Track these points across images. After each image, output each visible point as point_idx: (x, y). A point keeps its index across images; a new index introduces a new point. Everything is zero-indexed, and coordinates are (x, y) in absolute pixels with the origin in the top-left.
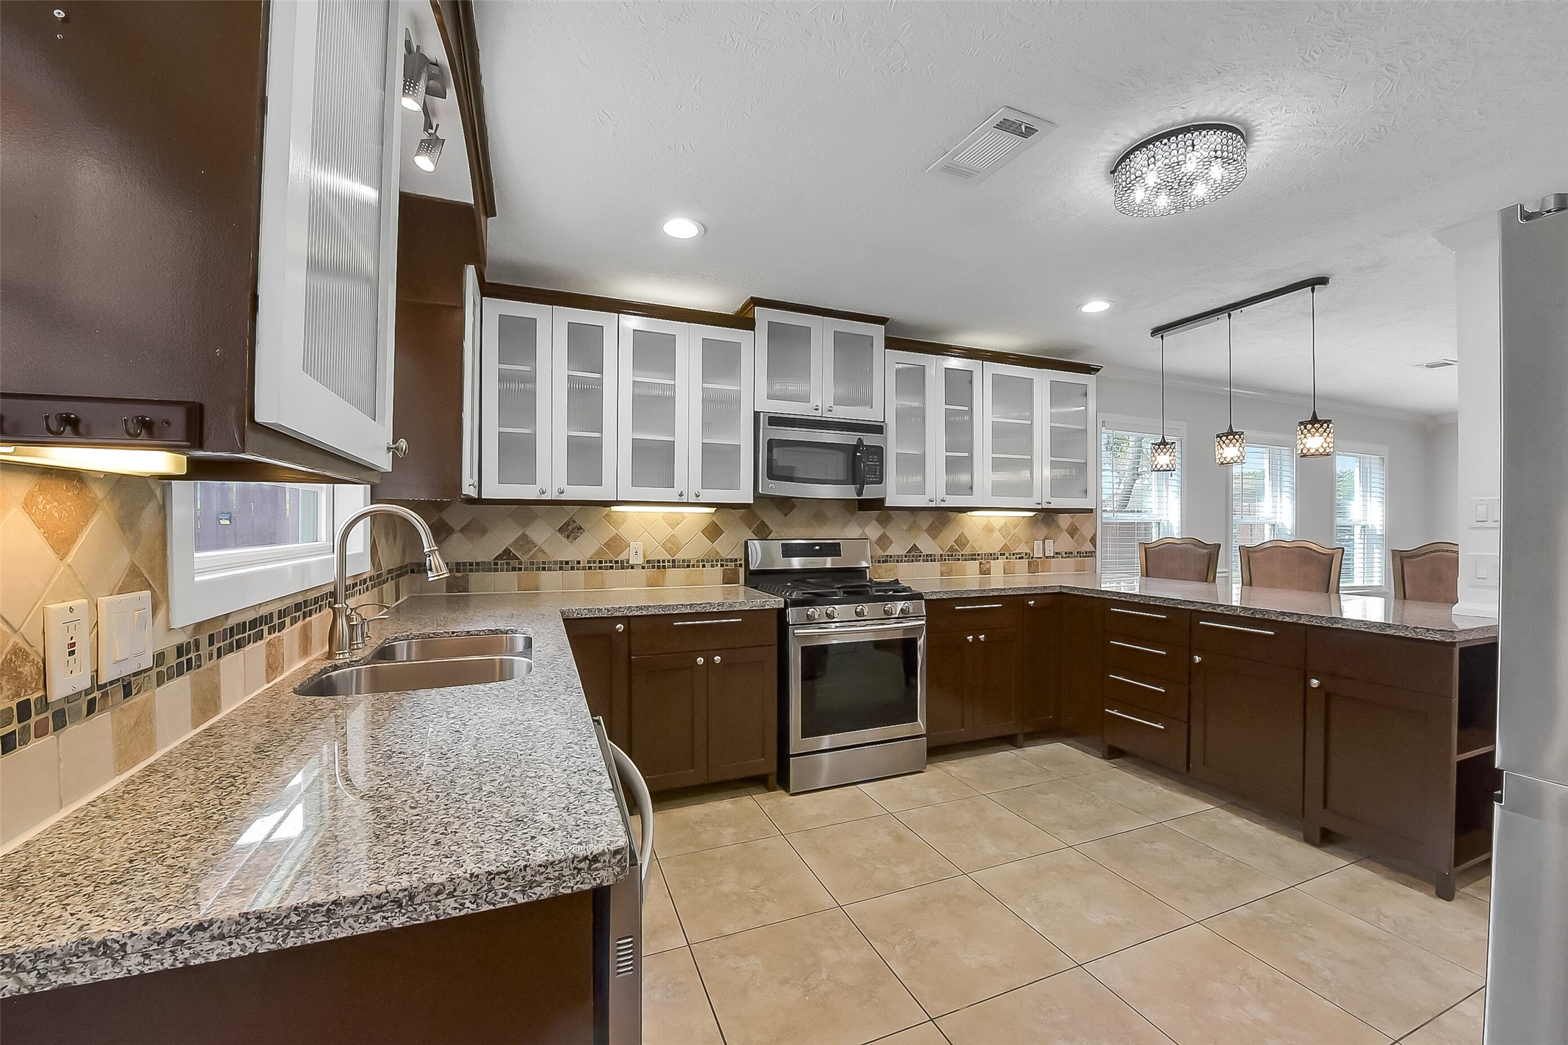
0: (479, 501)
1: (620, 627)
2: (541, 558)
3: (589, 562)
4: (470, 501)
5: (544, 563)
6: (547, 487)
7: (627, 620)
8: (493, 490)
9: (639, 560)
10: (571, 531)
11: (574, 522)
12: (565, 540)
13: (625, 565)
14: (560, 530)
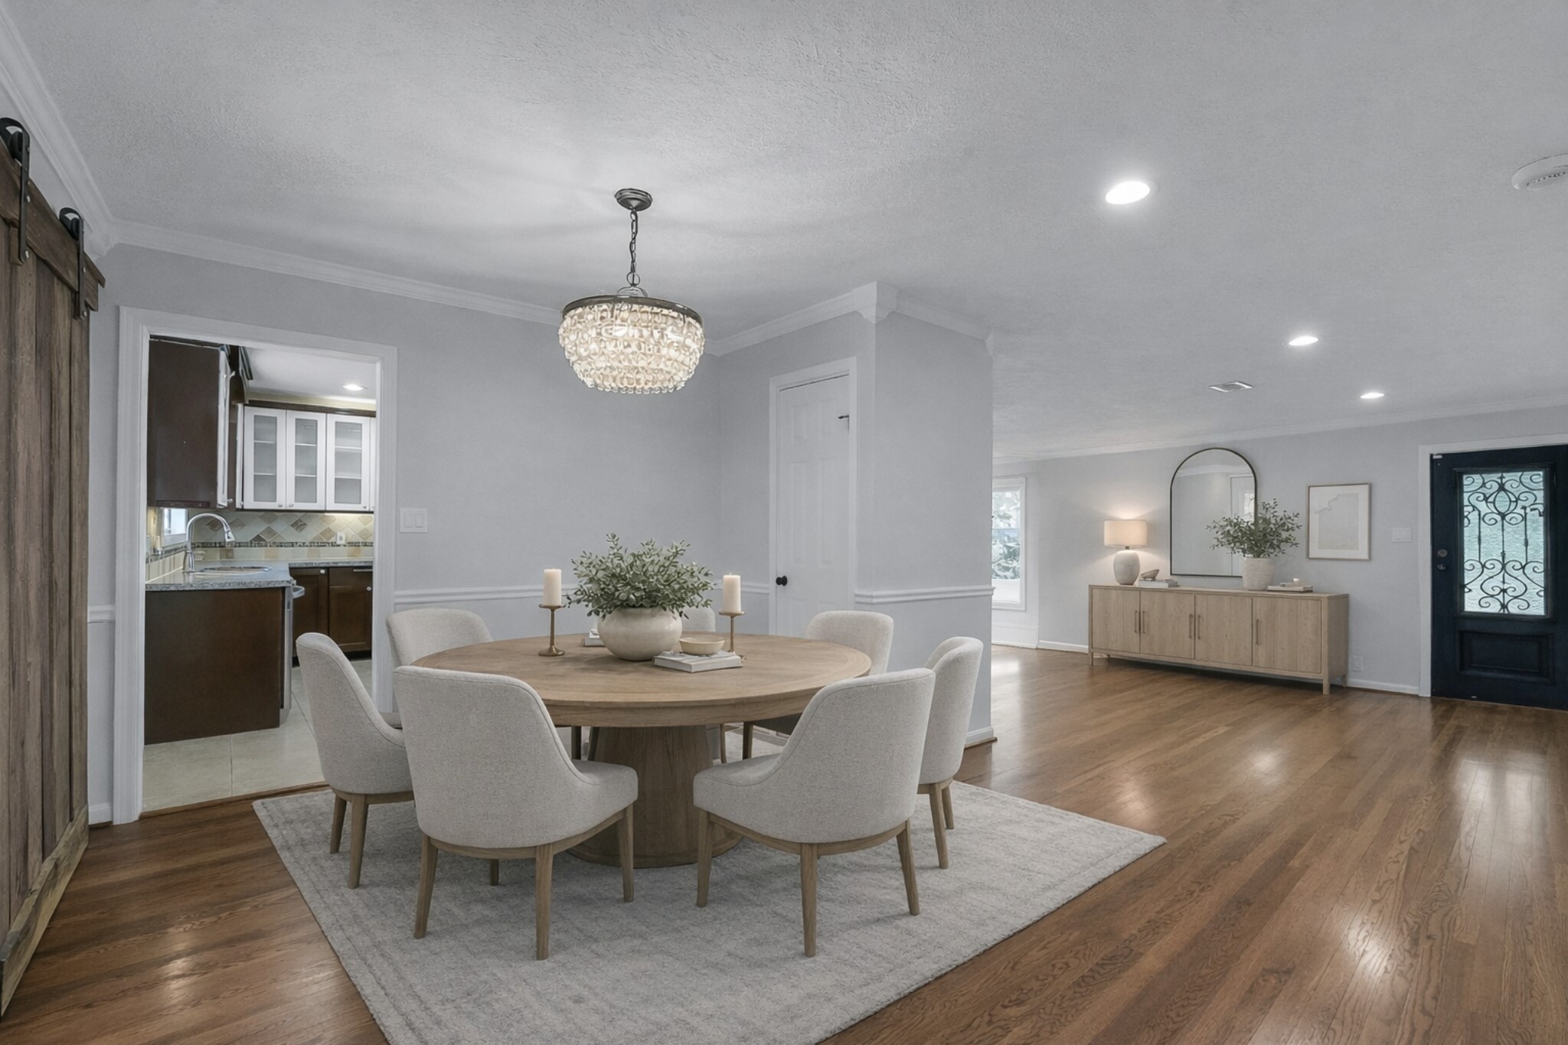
0: (243, 510)
1: (323, 571)
2: (278, 541)
3: (311, 543)
4: (238, 510)
5: (281, 543)
6: (283, 503)
7: (327, 569)
8: (250, 503)
9: (343, 542)
10: (299, 525)
11: (301, 521)
12: (295, 531)
13: (334, 545)
14: (292, 526)
